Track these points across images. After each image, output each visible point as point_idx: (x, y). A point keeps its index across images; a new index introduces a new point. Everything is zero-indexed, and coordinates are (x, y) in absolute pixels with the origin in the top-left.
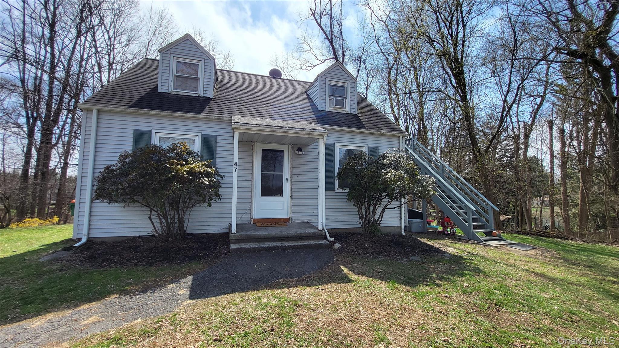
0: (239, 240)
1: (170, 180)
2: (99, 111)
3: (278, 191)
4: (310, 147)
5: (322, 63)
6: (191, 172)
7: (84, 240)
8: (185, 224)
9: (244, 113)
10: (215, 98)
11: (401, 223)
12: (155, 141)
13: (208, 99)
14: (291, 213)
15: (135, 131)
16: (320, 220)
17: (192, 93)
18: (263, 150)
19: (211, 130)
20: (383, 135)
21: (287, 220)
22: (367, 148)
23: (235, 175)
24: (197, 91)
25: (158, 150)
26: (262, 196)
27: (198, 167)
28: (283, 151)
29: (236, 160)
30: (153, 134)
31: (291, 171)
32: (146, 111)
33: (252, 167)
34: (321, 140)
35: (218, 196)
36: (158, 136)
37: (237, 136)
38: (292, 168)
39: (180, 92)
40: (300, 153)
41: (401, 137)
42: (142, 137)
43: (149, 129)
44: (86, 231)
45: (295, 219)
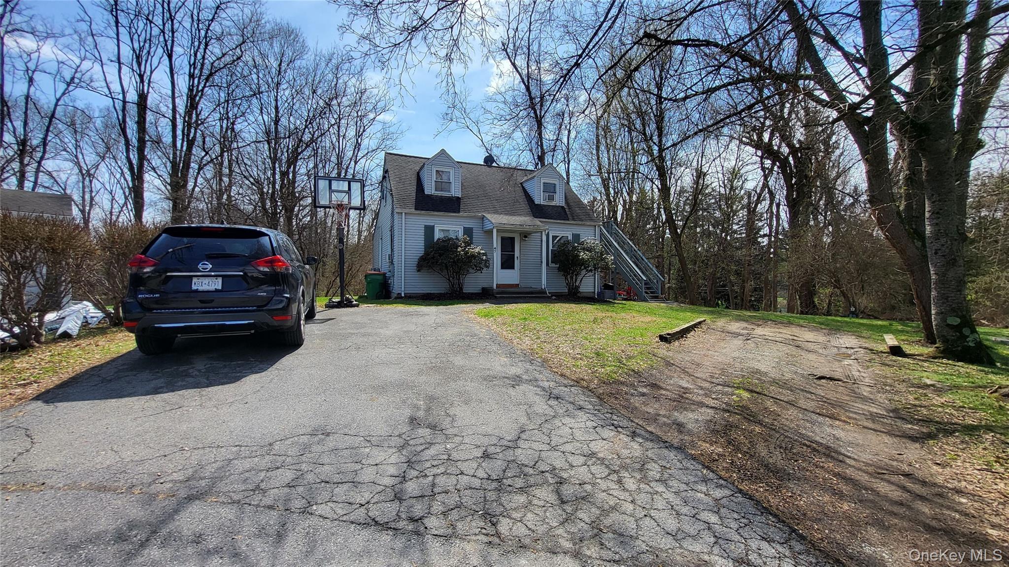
2: (405, 214)
3: (512, 267)
4: (532, 235)
7: (403, 294)
10: (464, 197)
11: (595, 289)
12: (437, 233)
14: (520, 280)
15: (423, 226)
16: (543, 283)
17: (447, 195)
18: (501, 238)
19: (469, 224)
20: (584, 225)
21: (517, 286)
22: (571, 235)
26: (501, 269)
28: (514, 238)
30: (435, 228)
31: (520, 252)
32: (432, 213)
34: (543, 233)
36: (437, 230)
38: (520, 250)
39: (439, 193)
40: (526, 240)
41: (597, 227)
42: (429, 230)
43: (433, 224)
44: (403, 289)
45: (522, 285)
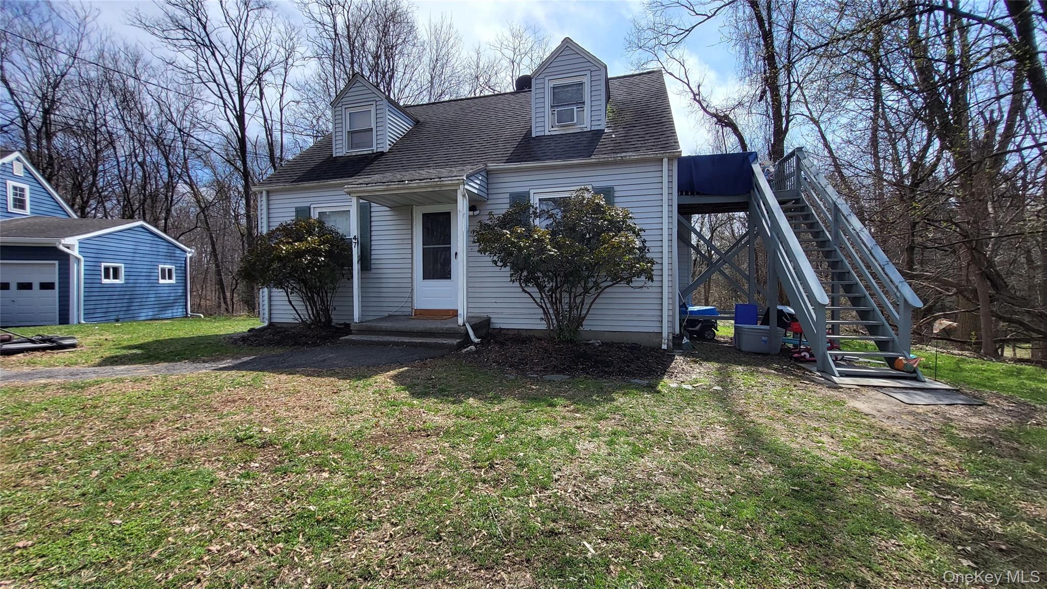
2: (268, 192)
3: (445, 273)
4: (489, 202)
5: (709, 17)
7: (266, 324)
11: (660, 328)
12: (315, 217)
13: (380, 155)
15: (296, 208)
17: (365, 151)
18: (424, 215)
20: (623, 162)
24: (370, 145)
26: (424, 279)
28: (449, 213)
30: (312, 210)
32: (301, 185)
33: (412, 239)
39: (351, 152)
40: (472, 213)
41: (665, 161)
42: (302, 215)
43: (308, 205)
44: (268, 316)
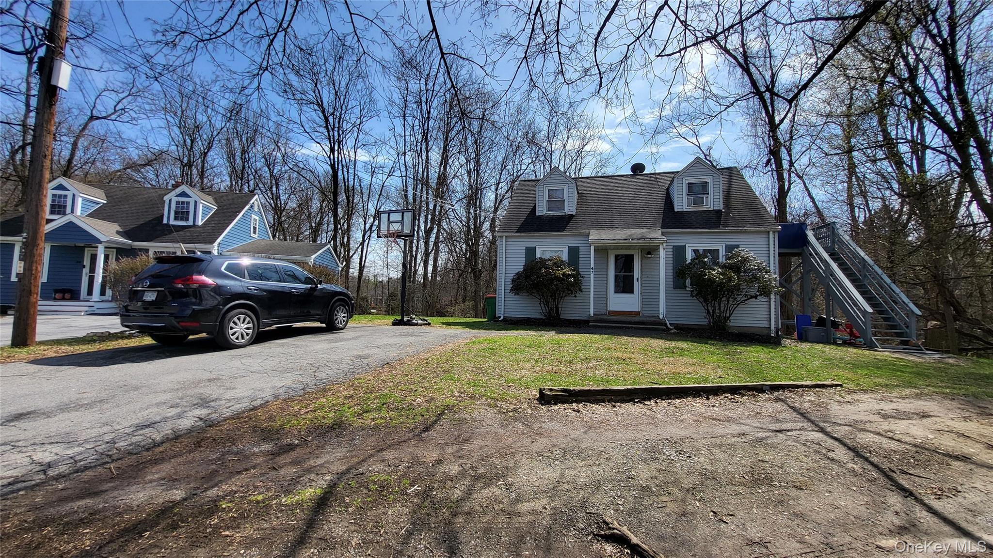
0: (595, 321)
1: (552, 280)
2: (506, 237)
3: (630, 290)
6: (564, 274)
7: (502, 318)
8: (560, 309)
9: (600, 227)
10: (577, 215)
11: (770, 325)
12: (538, 255)
13: (572, 216)
14: (642, 307)
15: (525, 249)
16: (661, 311)
17: (559, 213)
18: (616, 256)
19: (574, 243)
20: (745, 232)
21: (638, 313)
22: (724, 247)
23: (592, 276)
24: (563, 210)
25: (543, 261)
26: (616, 293)
27: (568, 271)
28: (634, 256)
29: (592, 265)
30: (537, 250)
31: (641, 271)
32: (532, 234)
33: (607, 269)
34: (661, 247)
35: (581, 290)
36: (539, 250)
37: (592, 248)
38: (641, 269)
39: (552, 213)
40: (649, 256)
41: (771, 233)
42: (530, 252)
43: (534, 246)
44: (502, 313)
45: (646, 313)
